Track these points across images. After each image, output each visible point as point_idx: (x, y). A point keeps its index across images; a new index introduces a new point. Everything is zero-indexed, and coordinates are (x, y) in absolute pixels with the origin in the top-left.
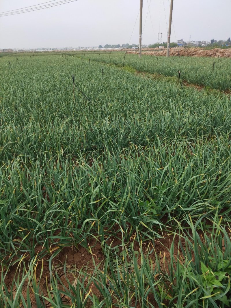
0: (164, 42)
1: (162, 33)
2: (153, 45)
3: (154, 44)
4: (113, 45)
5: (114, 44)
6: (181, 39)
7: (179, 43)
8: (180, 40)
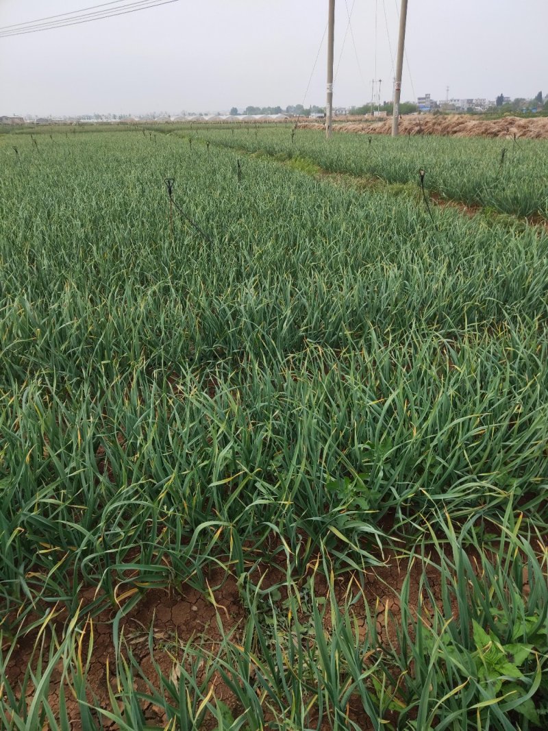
0: (385, 102)
1: (380, 81)
2: (360, 109)
3: (362, 106)
4: (264, 109)
5: (267, 107)
6: (426, 95)
7: (421, 104)
8: (424, 96)
